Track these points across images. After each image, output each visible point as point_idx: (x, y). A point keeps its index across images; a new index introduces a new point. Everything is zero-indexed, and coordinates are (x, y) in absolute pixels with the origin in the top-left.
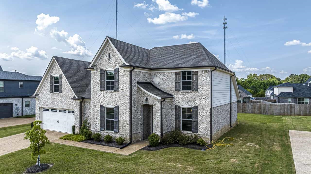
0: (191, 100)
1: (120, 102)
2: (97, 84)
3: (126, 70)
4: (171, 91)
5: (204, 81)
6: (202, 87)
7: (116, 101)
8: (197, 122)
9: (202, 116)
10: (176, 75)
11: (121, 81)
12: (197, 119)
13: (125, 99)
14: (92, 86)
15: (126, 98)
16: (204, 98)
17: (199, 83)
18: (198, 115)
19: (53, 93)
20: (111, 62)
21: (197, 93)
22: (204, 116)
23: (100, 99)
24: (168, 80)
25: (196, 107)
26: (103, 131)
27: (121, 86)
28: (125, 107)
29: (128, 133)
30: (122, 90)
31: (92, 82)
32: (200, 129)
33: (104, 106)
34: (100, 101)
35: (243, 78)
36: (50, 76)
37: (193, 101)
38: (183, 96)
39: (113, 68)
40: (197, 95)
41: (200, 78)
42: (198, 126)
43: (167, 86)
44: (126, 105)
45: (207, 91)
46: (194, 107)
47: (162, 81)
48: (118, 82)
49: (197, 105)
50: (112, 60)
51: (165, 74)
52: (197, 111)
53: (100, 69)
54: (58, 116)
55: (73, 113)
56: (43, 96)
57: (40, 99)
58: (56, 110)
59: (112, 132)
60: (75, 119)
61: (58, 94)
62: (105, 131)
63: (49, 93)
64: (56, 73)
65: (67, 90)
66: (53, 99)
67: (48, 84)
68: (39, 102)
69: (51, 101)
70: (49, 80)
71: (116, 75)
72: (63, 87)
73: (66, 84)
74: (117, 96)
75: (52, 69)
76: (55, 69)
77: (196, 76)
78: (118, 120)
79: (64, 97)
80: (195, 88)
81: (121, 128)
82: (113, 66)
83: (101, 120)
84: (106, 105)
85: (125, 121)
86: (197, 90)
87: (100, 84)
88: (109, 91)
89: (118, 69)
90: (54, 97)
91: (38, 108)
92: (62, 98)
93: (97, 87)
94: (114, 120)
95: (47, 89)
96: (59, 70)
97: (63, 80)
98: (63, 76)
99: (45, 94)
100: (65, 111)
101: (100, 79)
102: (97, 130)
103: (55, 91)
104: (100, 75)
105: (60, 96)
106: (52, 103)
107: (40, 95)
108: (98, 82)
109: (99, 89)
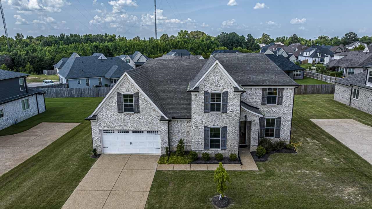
0: (276, 112)
1: (228, 123)
2: (199, 106)
3: (237, 94)
4: (257, 105)
5: (288, 96)
6: (286, 102)
7: (223, 122)
8: (280, 130)
9: (284, 124)
10: (263, 91)
11: (230, 103)
12: (280, 127)
13: (234, 120)
14: (192, 108)
15: (236, 119)
16: (287, 111)
17: (284, 98)
18: (281, 125)
19: (124, 113)
20: (218, 85)
21: (281, 106)
22: (286, 124)
23: (204, 121)
24: (255, 95)
25: (280, 118)
26: (208, 150)
27: (230, 108)
28: (234, 127)
29: (237, 149)
30: (231, 112)
31: (192, 104)
32: (281, 134)
33: (208, 126)
34: (204, 123)
35: (174, 36)
36: (116, 93)
37: (278, 113)
38: (268, 109)
39: (221, 91)
40: (281, 108)
41: (286, 94)
42: (281, 133)
43: (254, 101)
44: (235, 125)
45: (290, 105)
46: (278, 118)
47: (249, 96)
48: (227, 104)
49: (281, 116)
50: (220, 84)
51: (252, 89)
52: (280, 121)
53: (204, 91)
54: (131, 137)
55: (156, 133)
56: (105, 117)
57: (100, 120)
58: (127, 132)
59: (219, 149)
60: (162, 139)
61: (133, 114)
62: (210, 150)
63: (116, 113)
64: (127, 91)
65: (148, 110)
66: (124, 120)
67: (114, 103)
68: (99, 124)
69: (121, 122)
70: (115, 99)
71: (225, 98)
72: (141, 107)
73: (146, 103)
74: (225, 117)
75: (121, 85)
76: (124, 85)
77: (282, 93)
78: (226, 139)
79: (144, 117)
80: (280, 102)
81: (229, 145)
82: (221, 89)
83: (205, 140)
84: (211, 126)
85: (234, 139)
86: (281, 104)
87: (204, 106)
88: (215, 112)
89: (227, 92)
90: (126, 118)
91: (96, 131)
92: (141, 118)
93: (199, 109)
94: (221, 139)
95: (112, 109)
96: (133, 87)
97: (140, 98)
98: (139, 94)
99: (109, 115)
100: (141, 132)
101: (203, 101)
102: (200, 149)
103: (125, 111)
104: (204, 97)
105: (136, 116)
106: (122, 125)
107: (100, 116)
108: (201, 104)
109: (203, 111)
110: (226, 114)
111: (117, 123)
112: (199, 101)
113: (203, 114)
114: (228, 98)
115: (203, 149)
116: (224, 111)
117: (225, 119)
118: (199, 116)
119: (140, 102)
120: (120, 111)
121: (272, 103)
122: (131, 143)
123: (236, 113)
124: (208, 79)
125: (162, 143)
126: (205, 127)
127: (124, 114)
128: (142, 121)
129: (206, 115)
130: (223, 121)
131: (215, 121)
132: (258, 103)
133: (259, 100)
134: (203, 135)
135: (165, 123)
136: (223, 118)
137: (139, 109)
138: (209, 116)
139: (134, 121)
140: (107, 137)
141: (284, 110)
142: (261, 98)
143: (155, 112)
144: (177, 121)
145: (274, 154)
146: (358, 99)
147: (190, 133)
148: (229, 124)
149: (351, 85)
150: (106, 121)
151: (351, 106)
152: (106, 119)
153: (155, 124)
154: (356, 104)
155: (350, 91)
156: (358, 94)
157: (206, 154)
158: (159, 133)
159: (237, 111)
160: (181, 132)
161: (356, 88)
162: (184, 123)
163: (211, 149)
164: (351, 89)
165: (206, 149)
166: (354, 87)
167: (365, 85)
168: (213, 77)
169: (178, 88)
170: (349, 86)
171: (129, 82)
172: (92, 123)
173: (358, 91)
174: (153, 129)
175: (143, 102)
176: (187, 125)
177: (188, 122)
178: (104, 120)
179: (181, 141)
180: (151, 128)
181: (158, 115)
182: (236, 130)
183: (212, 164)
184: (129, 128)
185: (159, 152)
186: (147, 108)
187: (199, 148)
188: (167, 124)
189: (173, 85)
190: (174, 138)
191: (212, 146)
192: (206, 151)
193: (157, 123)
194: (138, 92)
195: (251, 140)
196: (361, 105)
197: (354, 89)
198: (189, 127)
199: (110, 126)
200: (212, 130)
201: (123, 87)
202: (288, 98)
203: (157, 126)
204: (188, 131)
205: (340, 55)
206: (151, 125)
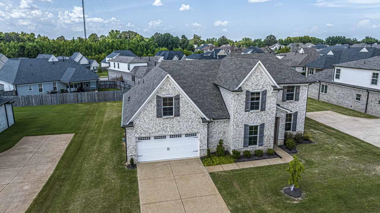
0: (293, 108)
2: (241, 105)
3: (274, 92)
6: (302, 98)
8: (296, 123)
9: (300, 118)
10: (284, 89)
11: (268, 101)
12: (296, 121)
13: (271, 117)
16: (302, 106)
17: (300, 94)
18: (297, 118)
19: (163, 117)
20: (258, 85)
23: (244, 119)
27: (268, 106)
28: (270, 123)
29: (272, 144)
30: (268, 109)
33: (248, 125)
34: (244, 121)
36: (156, 97)
37: (295, 108)
38: (287, 105)
39: (260, 90)
40: (298, 103)
41: (301, 91)
42: (297, 126)
44: (271, 121)
45: (305, 100)
46: (295, 113)
48: (266, 102)
49: (297, 111)
50: (260, 83)
52: (297, 115)
53: (246, 91)
54: (168, 142)
55: (194, 136)
56: (142, 123)
57: (136, 127)
58: (164, 137)
59: (256, 146)
60: (201, 142)
61: (173, 118)
62: (248, 147)
63: (154, 118)
64: (168, 93)
65: (188, 113)
66: (163, 124)
67: (153, 107)
68: (135, 131)
69: (159, 127)
70: (154, 102)
71: (264, 96)
72: (181, 109)
73: (187, 106)
74: (264, 115)
75: (161, 88)
76: (165, 88)
77: (299, 89)
78: (264, 135)
79: (184, 121)
80: (297, 98)
81: (266, 141)
82: (261, 88)
83: (245, 138)
84: (251, 124)
85: (270, 135)
86: (298, 100)
87: (246, 105)
88: (255, 111)
89: (266, 91)
90: (165, 122)
91: (131, 139)
92: (180, 122)
93: (241, 108)
94: (259, 135)
95: (150, 114)
96: (174, 89)
97: (181, 101)
98: (180, 97)
99: (147, 120)
100: (179, 136)
101: (245, 100)
102: (240, 148)
103: (164, 115)
104: (245, 97)
105: (175, 120)
106: (160, 130)
107: (136, 122)
108: (242, 103)
109: (244, 110)
110: (264, 111)
111: (155, 129)
112: (241, 101)
113: (244, 113)
114: (267, 96)
115: (243, 147)
116: (263, 109)
117: (263, 117)
118: (240, 115)
119: (181, 104)
120: (159, 116)
121: (290, 100)
122: (168, 149)
123: (272, 111)
124: (250, 79)
125: (201, 145)
126: (245, 125)
127: (163, 119)
128: (182, 124)
129: (246, 114)
130: (261, 119)
131: (254, 119)
132: (279, 100)
133: (280, 98)
134: (243, 133)
135: (205, 125)
136: (261, 116)
137: (179, 112)
138: (249, 115)
139: (174, 125)
140: (143, 146)
141: (300, 105)
142: (281, 95)
143: (196, 114)
144: (214, 122)
145: (298, 145)
146: (326, 93)
147: (226, 132)
148: (266, 121)
149: (319, 82)
150: (144, 127)
151: (320, 99)
152: (143, 125)
153: (195, 127)
154: (324, 97)
155: (318, 87)
156: (326, 90)
157: (246, 151)
158: (198, 135)
159: (274, 109)
160: (217, 132)
161: (325, 84)
162: (221, 124)
163: (250, 147)
164: (319, 85)
165: (246, 147)
166: (322, 83)
167: (333, 81)
168: (254, 77)
169: (205, 89)
170: (317, 82)
171: (169, 84)
172: (127, 131)
173: (326, 87)
174: (193, 131)
175: (184, 105)
176: (224, 125)
177: (224, 122)
178: (141, 126)
179: (221, 142)
180: (191, 131)
181: (199, 117)
182: (272, 126)
183: (254, 160)
184: (168, 132)
185: (198, 155)
186: (187, 111)
187: (239, 146)
188: (207, 126)
189: (198, 87)
190: (210, 139)
191: (250, 144)
192: (246, 149)
193: (197, 125)
194: (179, 95)
195: (279, 134)
196: (330, 98)
197: (322, 85)
198: (226, 127)
199: (147, 132)
200: (251, 127)
201: (163, 90)
202: (303, 94)
203: (197, 128)
204: (225, 131)
205: (280, 56)
206: (191, 128)
